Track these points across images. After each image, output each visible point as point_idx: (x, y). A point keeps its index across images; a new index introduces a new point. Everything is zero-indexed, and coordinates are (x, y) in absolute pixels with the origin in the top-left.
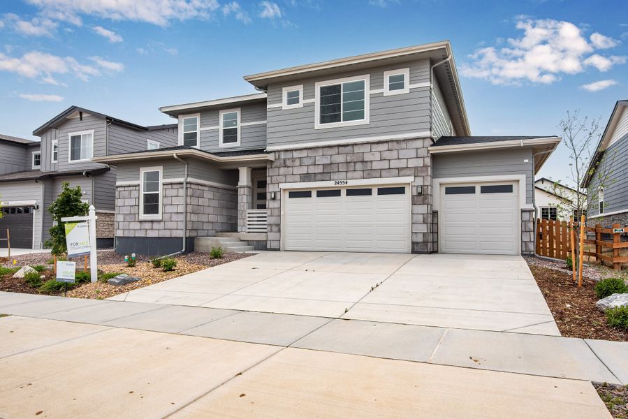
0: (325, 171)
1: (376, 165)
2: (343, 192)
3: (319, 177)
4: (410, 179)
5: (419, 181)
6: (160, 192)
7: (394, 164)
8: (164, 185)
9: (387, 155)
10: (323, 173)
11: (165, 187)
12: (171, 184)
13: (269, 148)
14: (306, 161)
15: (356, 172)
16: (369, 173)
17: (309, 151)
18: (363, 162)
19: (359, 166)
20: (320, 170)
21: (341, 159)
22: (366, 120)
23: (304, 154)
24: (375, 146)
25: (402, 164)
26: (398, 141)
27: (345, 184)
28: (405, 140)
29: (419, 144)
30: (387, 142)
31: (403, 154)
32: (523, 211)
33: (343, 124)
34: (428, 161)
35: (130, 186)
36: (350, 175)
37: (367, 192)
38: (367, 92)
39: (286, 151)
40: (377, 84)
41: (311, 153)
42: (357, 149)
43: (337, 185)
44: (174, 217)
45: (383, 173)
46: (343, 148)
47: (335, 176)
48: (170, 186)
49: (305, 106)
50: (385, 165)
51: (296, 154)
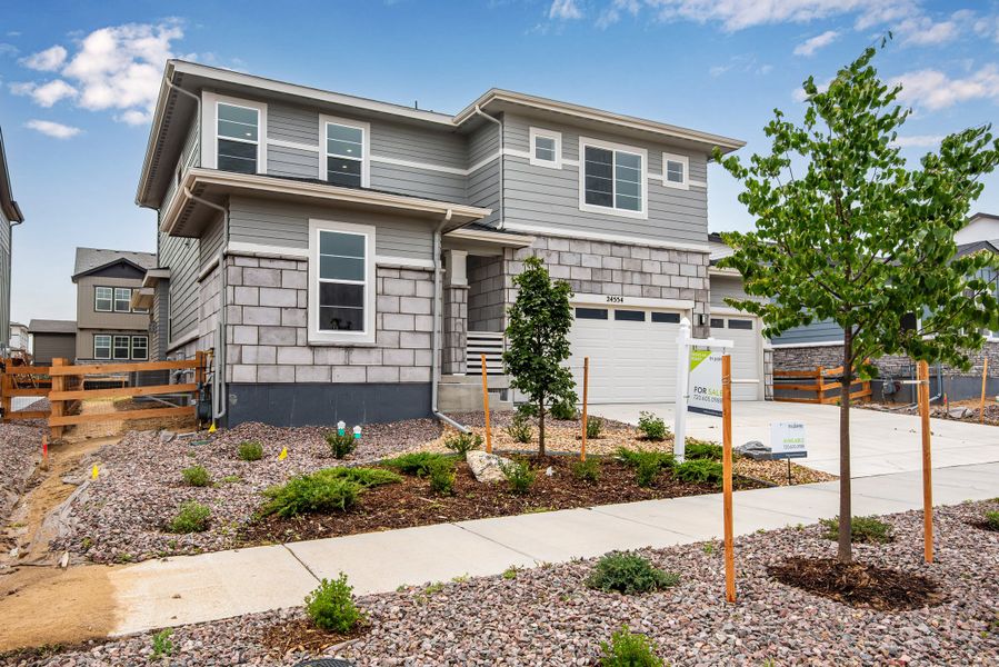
0: (594, 279)
1: (657, 280)
2: (611, 314)
3: (586, 286)
4: (689, 304)
5: (699, 309)
6: (369, 282)
7: (677, 282)
8: (379, 267)
9: (668, 268)
10: (591, 281)
11: (382, 273)
12: (401, 269)
13: (508, 225)
14: (568, 259)
15: (633, 287)
16: (647, 290)
17: (572, 243)
18: (641, 272)
19: (637, 278)
20: (587, 275)
21: (614, 263)
22: (642, 214)
23: (564, 246)
24: (654, 252)
25: (683, 283)
26: (679, 252)
27: (620, 303)
28: (687, 252)
29: (698, 259)
30: (668, 250)
31: (685, 270)
32: (765, 351)
33: (614, 211)
34: (707, 282)
35: (281, 259)
36: (626, 288)
37: (638, 316)
38: (645, 175)
39: (539, 236)
40: (655, 167)
41: (574, 247)
42: (636, 253)
43: (610, 303)
44: (407, 341)
45: (665, 293)
46: (618, 248)
47: (608, 288)
48: (395, 274)
49: (566, 168)
50: (664, 281)
51: (553, 244)
